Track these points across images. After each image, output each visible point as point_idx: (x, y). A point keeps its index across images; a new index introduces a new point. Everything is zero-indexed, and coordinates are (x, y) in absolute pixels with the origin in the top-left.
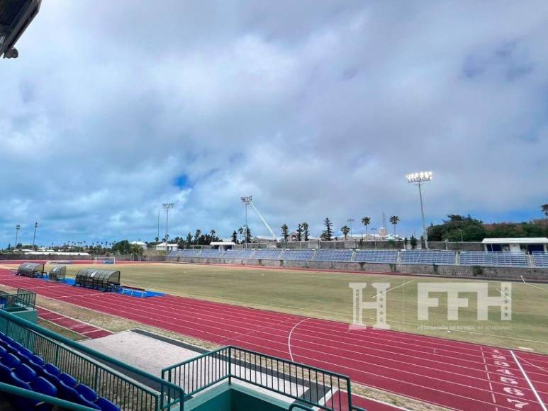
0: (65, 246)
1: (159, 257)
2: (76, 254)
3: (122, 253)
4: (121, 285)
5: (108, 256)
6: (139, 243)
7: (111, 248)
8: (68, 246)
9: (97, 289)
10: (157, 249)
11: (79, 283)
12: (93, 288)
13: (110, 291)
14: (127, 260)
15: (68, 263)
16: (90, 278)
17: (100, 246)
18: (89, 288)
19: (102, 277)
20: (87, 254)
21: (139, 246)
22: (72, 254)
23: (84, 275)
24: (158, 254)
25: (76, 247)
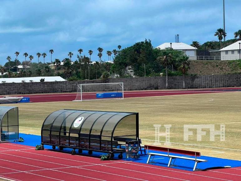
0: (11, 64)
1: (230, 76)
2: (37, 79)
3: (139, 71)
4: (142, 145)
5: (106, 80)
6: (176, 46)
7: (111, 61)
8: (17, 63)
9: (90, 154)
10: (224, 57)
11: (50, 143)
12: (80, 153)
13: (120, 158)
14: (150, 87)
15: (21, 101)
16: (72, 130)
17: (87, 60)
18: (74, 153)
19: (97, 127)
20: (59, 79)
21: (179, 52)
22: (27, 80)
23: (57, 124)
24: (228, 70)
25: (35, 65)
